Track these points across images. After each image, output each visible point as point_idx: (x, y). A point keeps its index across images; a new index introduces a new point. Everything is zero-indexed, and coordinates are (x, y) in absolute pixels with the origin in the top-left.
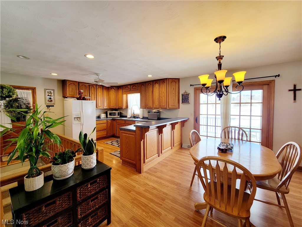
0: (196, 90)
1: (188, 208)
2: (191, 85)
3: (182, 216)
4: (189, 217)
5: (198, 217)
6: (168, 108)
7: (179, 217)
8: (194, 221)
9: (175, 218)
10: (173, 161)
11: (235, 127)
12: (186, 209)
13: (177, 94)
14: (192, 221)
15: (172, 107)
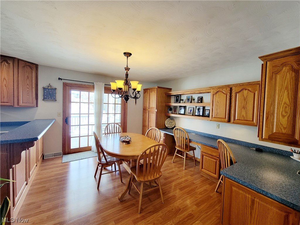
0: (65, 85)
1: (114, 206)
2: (59, 79)
3: (117, 215)
4: (122, 210)
5: (126, 204)
6: (16, 106)
7: (116, 218)
8: (127, 209)
9: (115, 222)
10: (51, 180)
11: (112, 124)
12: (114, 207)
13: (34, 86)
14: (126, 210)
15: (24, 104)
